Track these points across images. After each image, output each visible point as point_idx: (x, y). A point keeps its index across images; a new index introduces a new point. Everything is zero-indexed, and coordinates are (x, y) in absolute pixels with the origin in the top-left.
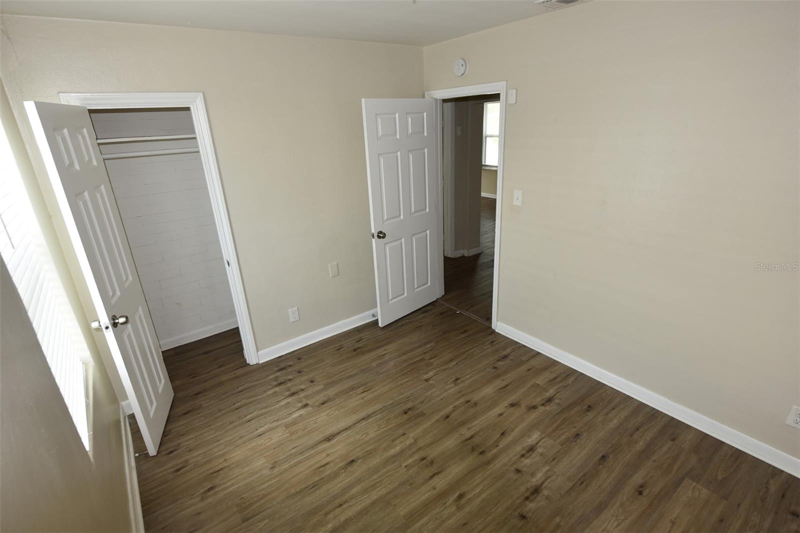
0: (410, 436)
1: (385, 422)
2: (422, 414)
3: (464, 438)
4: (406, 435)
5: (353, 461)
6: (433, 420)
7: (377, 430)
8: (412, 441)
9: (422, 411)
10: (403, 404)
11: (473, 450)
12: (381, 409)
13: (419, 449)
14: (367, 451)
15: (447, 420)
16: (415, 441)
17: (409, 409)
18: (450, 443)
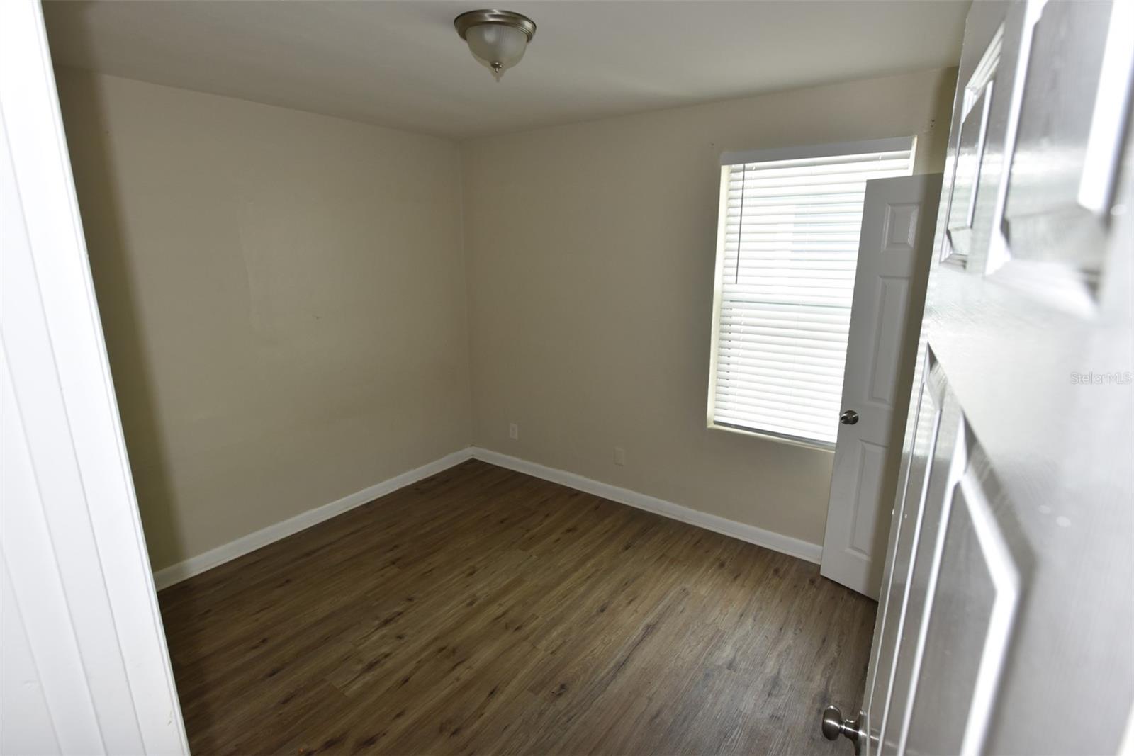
0: (543, 652)
1: (589, 665)
2: (535, 690)
3: (466, 664)
4: (550, 652)
5: (602, 611)
6: (514, 683)
7: (593, 651)
8: (539, 647)
9: (537, 694)
10: (575, 702)
11: (454, 651)
12: (608, 684)
13: (526, 638)
14: (592, 624)
15: (492, 688)
16: (534, 647)
17: (560, 695)
18: (484, 655)
